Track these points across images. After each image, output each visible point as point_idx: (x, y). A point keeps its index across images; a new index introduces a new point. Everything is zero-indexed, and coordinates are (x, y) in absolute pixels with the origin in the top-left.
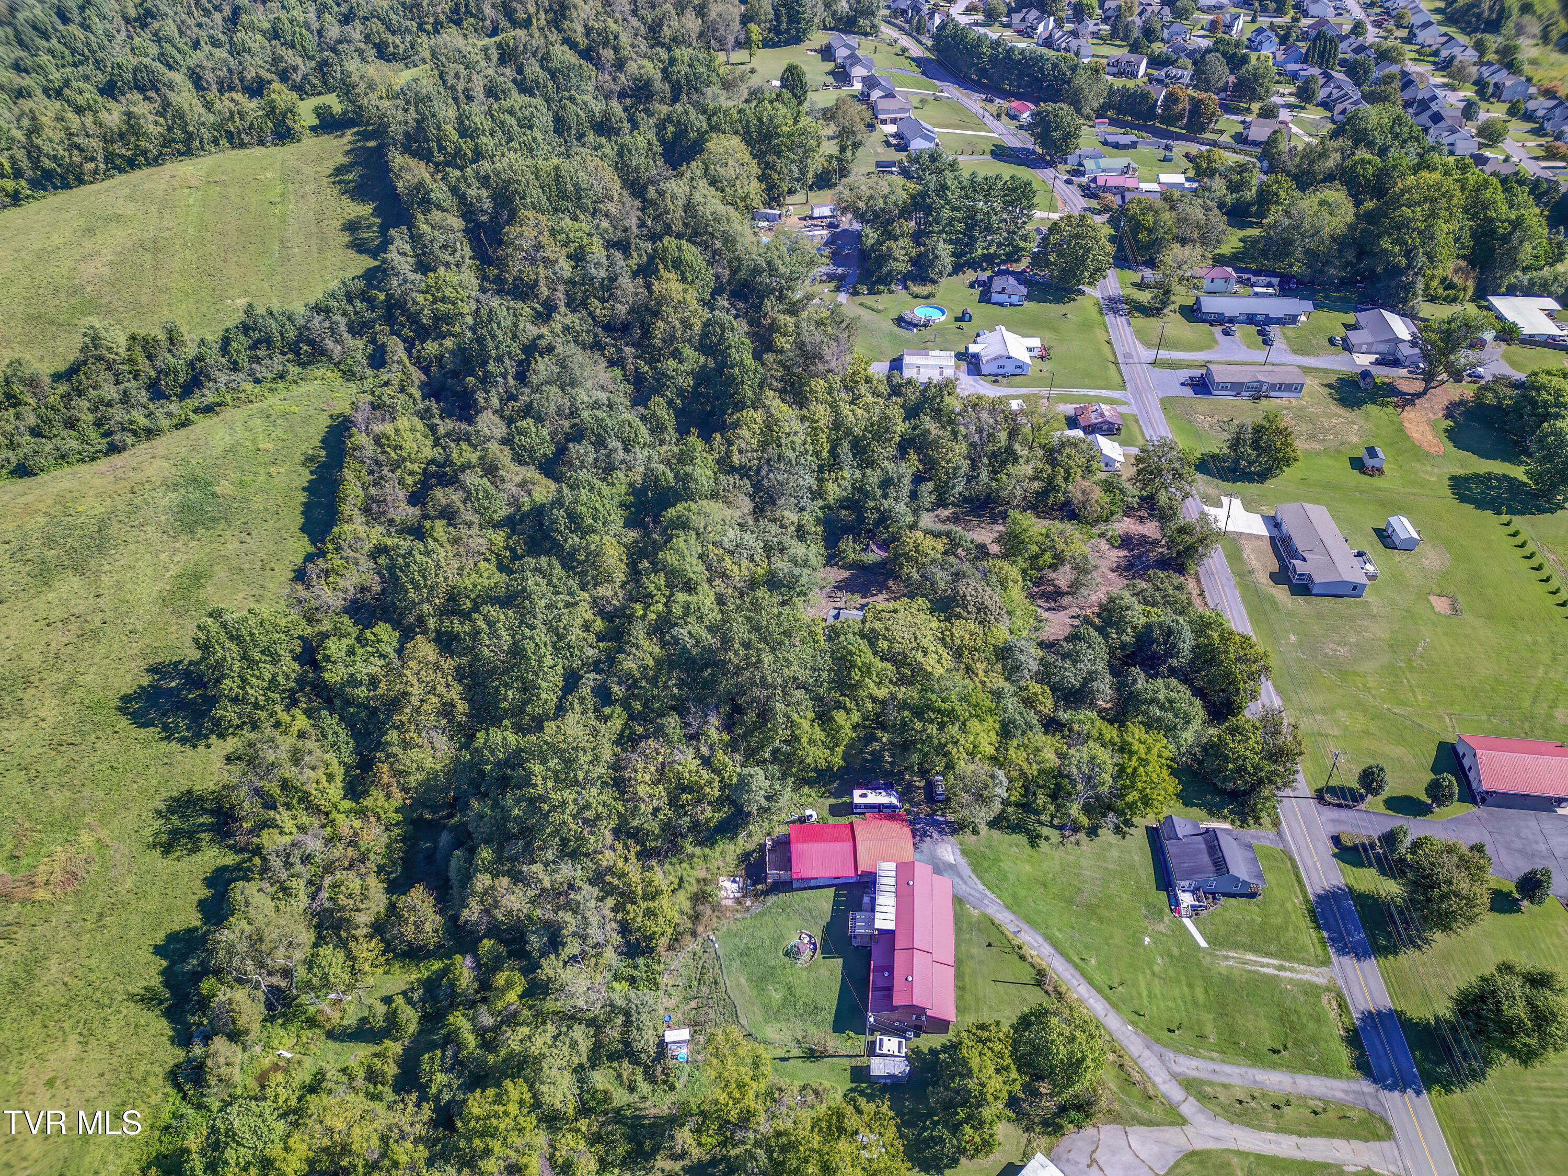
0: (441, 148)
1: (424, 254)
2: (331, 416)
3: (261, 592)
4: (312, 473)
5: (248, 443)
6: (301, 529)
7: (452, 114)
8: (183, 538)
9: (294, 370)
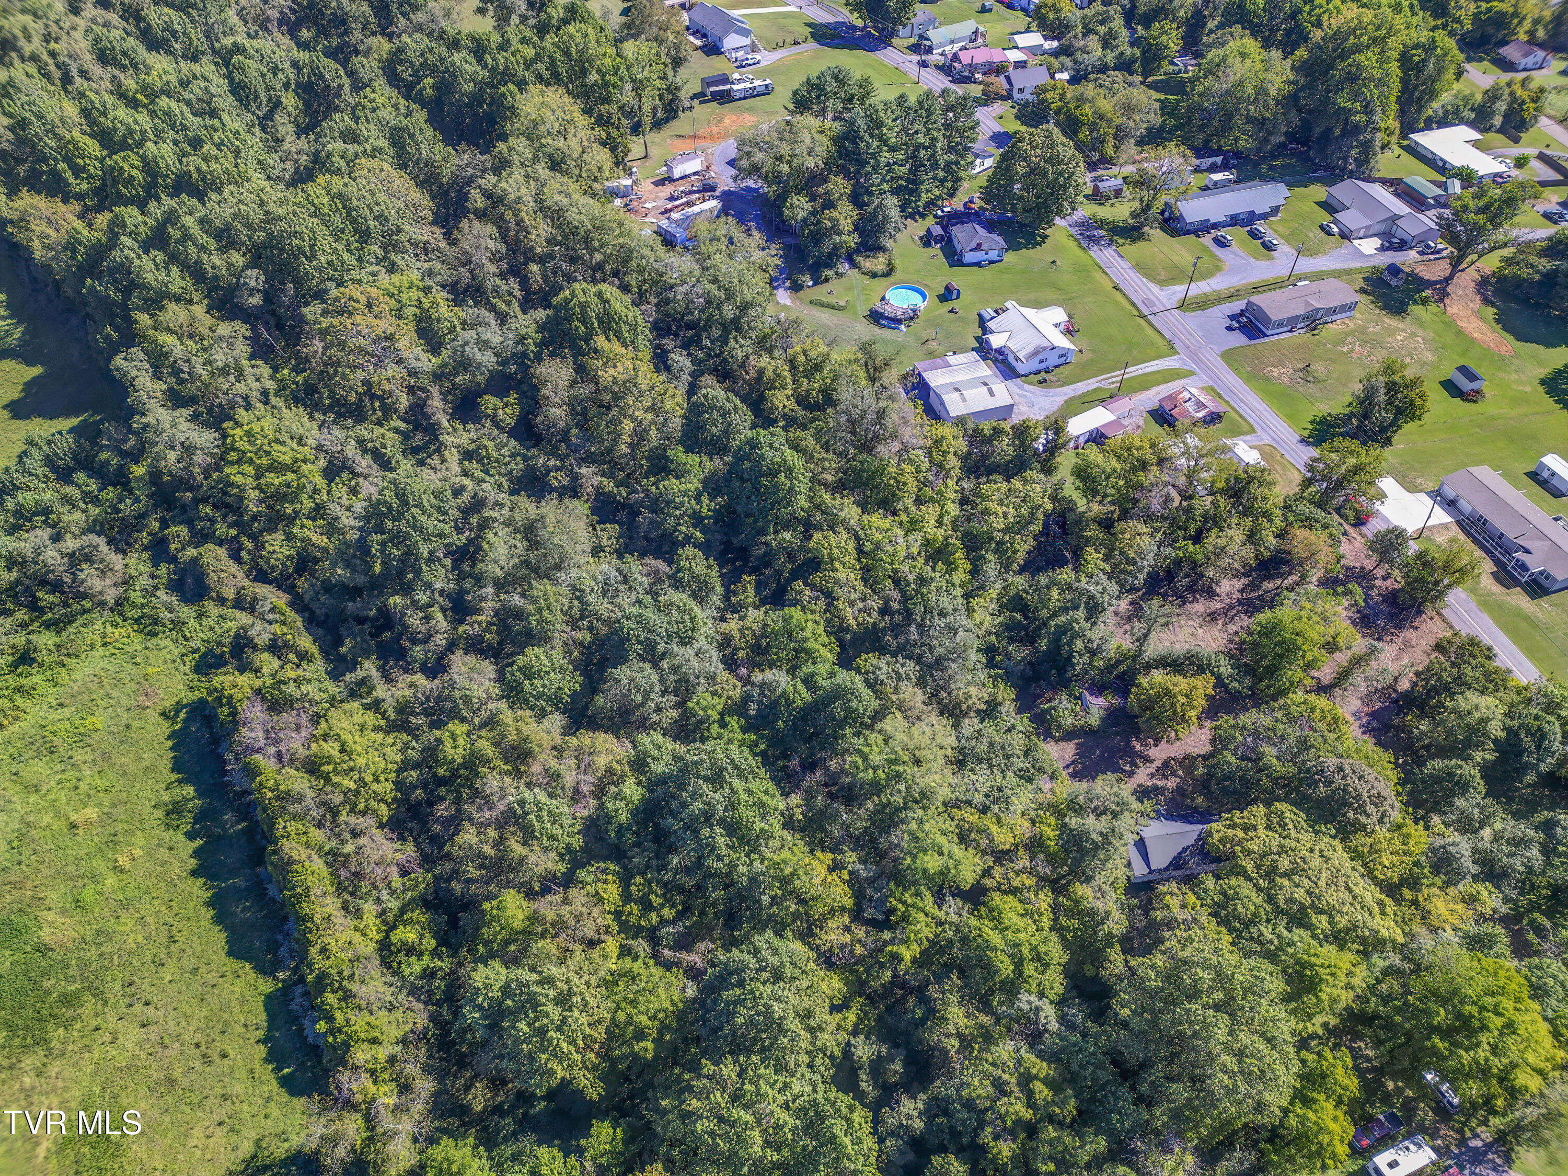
0: (77, 171)
1: (181, 382)
2: (164, 715)
3: (228, 1107)
4: (190, 836)
5: (47, 819)
6: (230, 954)
7: (71, 110)
8: (28, 1062)
9: (45, 640)
